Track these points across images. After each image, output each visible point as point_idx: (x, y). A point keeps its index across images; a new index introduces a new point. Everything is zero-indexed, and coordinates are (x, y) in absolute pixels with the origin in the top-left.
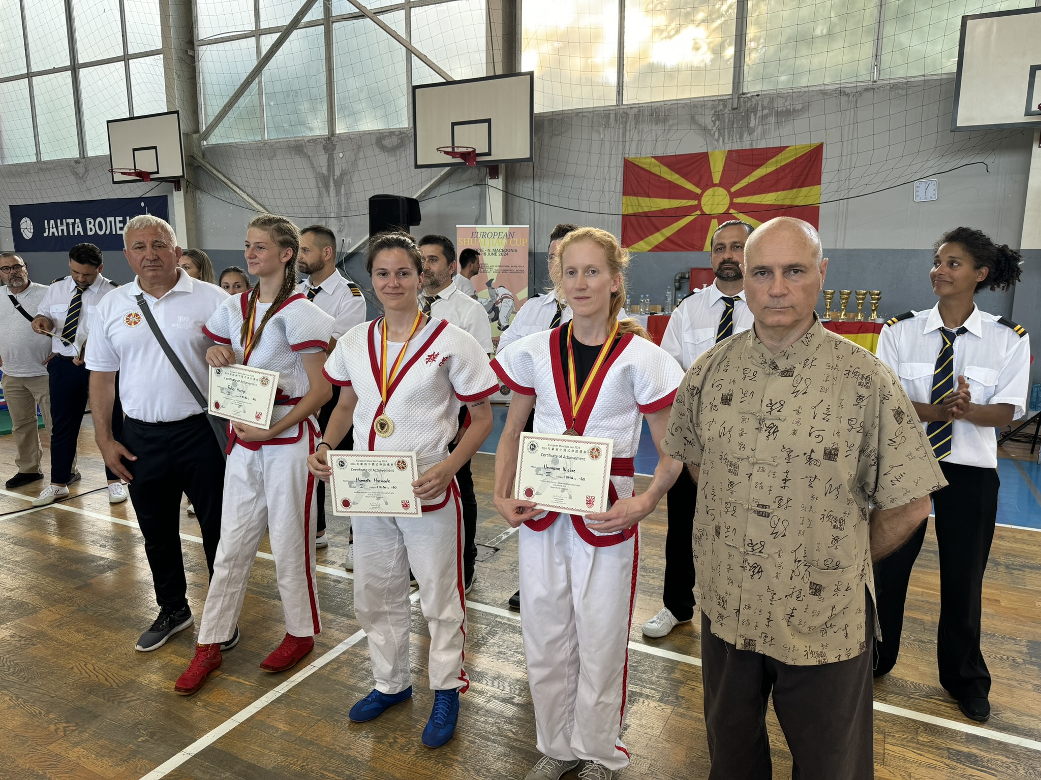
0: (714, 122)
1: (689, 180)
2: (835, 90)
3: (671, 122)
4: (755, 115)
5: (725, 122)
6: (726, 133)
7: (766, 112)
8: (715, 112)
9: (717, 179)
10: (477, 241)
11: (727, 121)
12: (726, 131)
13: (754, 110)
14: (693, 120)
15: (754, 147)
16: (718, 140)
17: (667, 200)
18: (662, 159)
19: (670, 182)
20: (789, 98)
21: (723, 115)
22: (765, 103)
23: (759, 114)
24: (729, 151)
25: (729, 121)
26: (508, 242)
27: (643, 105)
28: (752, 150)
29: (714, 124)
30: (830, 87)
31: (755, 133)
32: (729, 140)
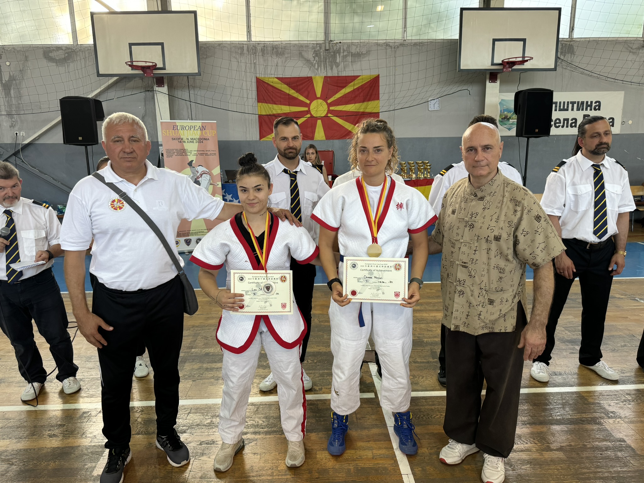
0: (314, 57)
1: (302, 94)
2: (384, 43)
3: (286, 56)
4: (339, 55)
5: (321, 58)
6: (322, 65)
7: (345, 53)
8: (315, 51)
9: (319, 94)
10: (178, 132)
11: (322, 57)
12: (322, 64)
13: (338, 52)
14: (301, 55)
15: (340, 75)
16: (317, 69)
17: (288, 107)
18: (282, 80)
19: (289, 94)
20: (358, 46)
21: (320, 53)
22: (345, 48)
23: (342, 55)
24: (325, 77)
25: (324, 57)
26: (202, 133)
27: (267, 43)
28: (338, 77)
29: (315, 59)
30: (381, 41)
31: (340, 66)
32: (324, 69)
